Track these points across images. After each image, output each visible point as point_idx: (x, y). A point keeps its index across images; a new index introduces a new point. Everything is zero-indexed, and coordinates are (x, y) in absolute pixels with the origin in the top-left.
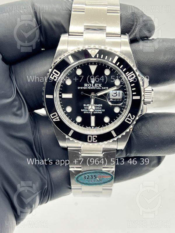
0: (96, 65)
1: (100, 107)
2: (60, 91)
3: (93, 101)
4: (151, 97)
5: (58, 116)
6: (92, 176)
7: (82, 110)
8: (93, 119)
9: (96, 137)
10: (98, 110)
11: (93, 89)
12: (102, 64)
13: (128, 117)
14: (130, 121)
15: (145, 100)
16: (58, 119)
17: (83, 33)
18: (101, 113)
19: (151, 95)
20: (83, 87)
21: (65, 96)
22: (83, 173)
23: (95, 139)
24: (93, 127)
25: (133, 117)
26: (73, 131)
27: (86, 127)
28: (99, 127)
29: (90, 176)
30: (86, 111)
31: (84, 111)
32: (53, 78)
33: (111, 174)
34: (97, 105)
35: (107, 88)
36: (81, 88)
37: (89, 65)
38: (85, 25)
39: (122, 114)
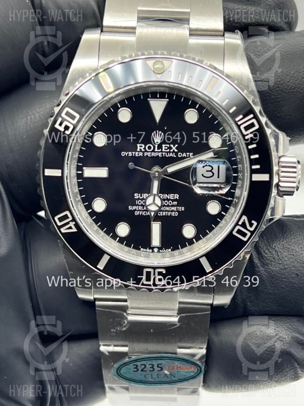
0: (165, 98)
1: (173, 200)
2: (79, 160)
3: (156, 185)
4: (295, 177)
5: (74, 220)
6: (153, 365)
7: (130, 208)
8: (156, 228)
9: (164, 272)
10: (167, 209)
11: (158, 156)
12: (179, 97)
13: (240, 223)
14: (244, 235)
15: (281, 184)
16: (73, 227)
18: (177, 214)
19: (295, 172)
20: (134, 153)
21: (89, 172)
22: (134, 358)
23: (160, 277)
24: (156, 250)
25: (251, 225)
26: (109, 257)
27: (139, 249)
28: (170, 250)
29: (148, 366)
30: (140, 211)
31: (135, 210)
32: (62, 129)
33: (198, 363)
34: (166, 195)
35: (189, 155)
36: (128, 154)
37: (149, 98)
38: (140, 8)
39: (225, 218)
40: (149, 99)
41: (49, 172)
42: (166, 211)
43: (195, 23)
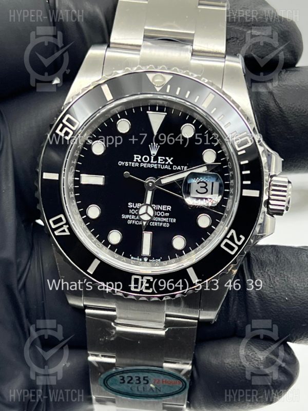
0: (164, 112)
1: (165, 212)
2: (77, 167)
3: (149, 194)
4: (285, 196)
5: (68, 223)
6: (139, 378)
7: (124, 216)
8: (147, 237)
9: (152, 280)
10: (159, 219)
11: (153, 168)
12: (177, 111)
13: (228, 236)
14: (232, 248)
15: (271, 202)
16: (67, 230)
17: (140, 46)
18: (168, 225)
19: (285, 191)
20: (130, 163)
21: (86, 179)
22: (120, 369)
23: (148, 285)
24: (146, 259)
25: (239, 239)
26: (99, 262)
27: (130, 258)
28: (159, 260)
29: (135, 379)
30: (133, 220)
31: (128, 219)
32: (62, 134)
34: (159, 206)
35: (184, 168)
36: (125, 164)
37: (148, 110)
38: (146, 28)
39: (215, 231)
40: (148, 112)
41: (47, 176)
42: (158, 222)
43: (198, 45)
